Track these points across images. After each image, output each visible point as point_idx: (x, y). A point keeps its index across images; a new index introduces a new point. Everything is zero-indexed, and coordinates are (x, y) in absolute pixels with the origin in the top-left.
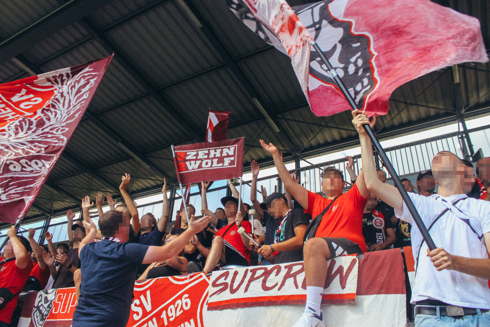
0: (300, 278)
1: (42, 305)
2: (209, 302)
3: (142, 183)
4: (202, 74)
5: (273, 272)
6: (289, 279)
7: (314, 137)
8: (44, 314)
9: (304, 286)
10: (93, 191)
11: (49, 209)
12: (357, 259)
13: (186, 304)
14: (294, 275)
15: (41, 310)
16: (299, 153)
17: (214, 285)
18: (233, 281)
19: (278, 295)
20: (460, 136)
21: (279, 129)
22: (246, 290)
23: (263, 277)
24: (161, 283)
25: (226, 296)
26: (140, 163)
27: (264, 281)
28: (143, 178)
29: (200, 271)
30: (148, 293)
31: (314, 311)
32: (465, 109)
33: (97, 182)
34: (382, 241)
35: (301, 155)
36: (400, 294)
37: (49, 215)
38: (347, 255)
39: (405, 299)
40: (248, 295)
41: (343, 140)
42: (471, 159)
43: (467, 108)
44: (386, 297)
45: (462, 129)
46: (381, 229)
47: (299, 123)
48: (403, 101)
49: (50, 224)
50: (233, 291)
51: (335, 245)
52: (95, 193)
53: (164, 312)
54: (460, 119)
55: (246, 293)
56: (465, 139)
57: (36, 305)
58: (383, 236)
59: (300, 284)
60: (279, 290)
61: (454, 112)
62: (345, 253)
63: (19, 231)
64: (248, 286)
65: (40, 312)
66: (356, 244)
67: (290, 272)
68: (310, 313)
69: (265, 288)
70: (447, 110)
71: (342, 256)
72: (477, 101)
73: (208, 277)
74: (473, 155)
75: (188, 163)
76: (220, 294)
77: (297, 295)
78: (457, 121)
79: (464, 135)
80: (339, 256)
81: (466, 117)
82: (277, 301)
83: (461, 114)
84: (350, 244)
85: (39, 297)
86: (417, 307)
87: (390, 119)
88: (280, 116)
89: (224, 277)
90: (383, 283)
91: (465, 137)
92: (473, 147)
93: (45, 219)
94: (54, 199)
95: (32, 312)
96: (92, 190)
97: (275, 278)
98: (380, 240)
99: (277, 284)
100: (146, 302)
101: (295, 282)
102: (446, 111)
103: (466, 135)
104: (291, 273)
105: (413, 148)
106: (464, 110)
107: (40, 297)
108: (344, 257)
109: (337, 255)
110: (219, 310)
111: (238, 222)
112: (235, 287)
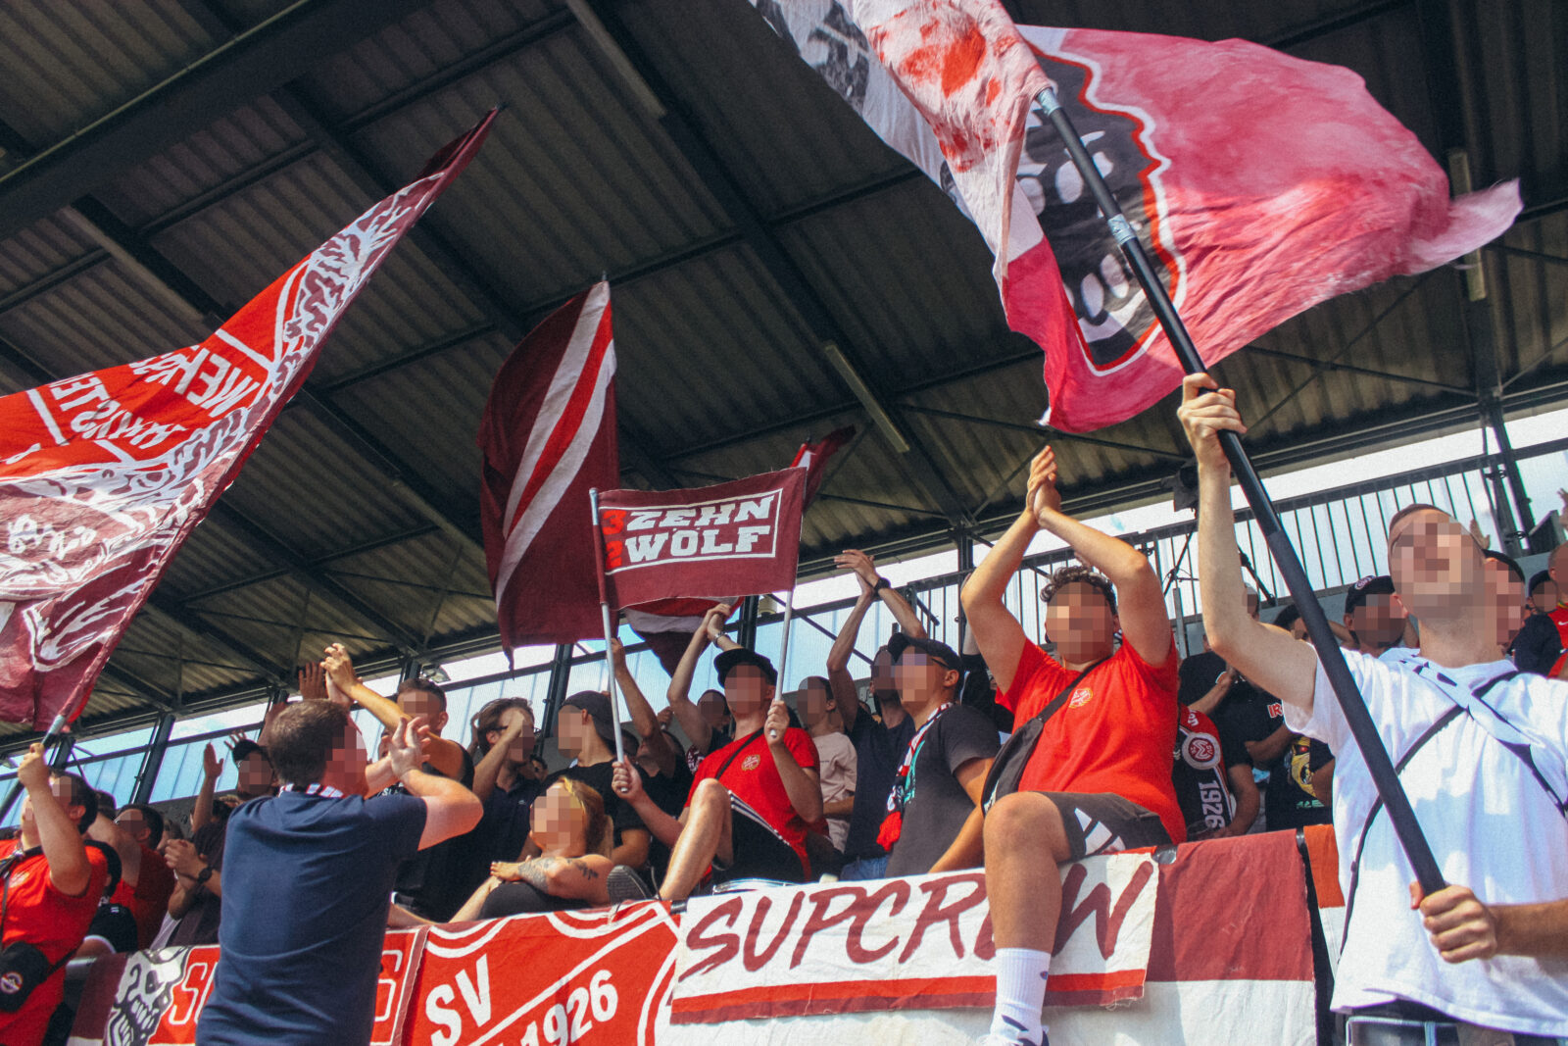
0: (971, 924)
1: (138, 998)
2: (676, 997)
3: (466, 609)
4: (663, 265)
5: (883, 903)
6: (936, 925)
7: (1019, 470)
8: (143, 1027)
9: (985, 949)
10: (309, 635)
11: (167, 690)
12: (1155, 865)
13: (604, 1002)
14: (952, 915)
15: (134, 1015)
16: (970, 519)
17: (694, 941)
18: (754, 931)
19: (901, 977)
20: (1488, 470)
21: (908, 442)
22: (796, 960)
23: (853, 919)
24: (522, 934)
25: (732, 977)
26: (462, 547)
27: (855, 932)
28: (473, 595)
29: (649, 897)
30: (482, 965)
31: (1023, 1028)
32: (1507, 384)
33: (325, 605)
34: (1220, 806)
35: (977, 528)
36: (1295, 978)
37: (170, 709)
38: (1123, 852)
39: (1313, 996)
40: (802, 976)
41: (1111, 478)
42: (1524, 544)
43: (1511, 381)
44: (1251, 988)
45: (1494, 449)
46: (1212, 770)
47: (972, 424)
48: (1303, 354)
49: (171, 738)
50: (753, 963)
51: (1083, 818)
52: (319, 641)
53: (532, 1028)
54: (1488, 417)
55: (797, 968)
56: (1505, 481)
57: (120, 997)
58: (1220, 790)
59: (969, 940)
60: (903, 959)
61: (1472, 394)
62: (1118, 843)
63: (71, 759)
64: (802, 945)
65: (132, 1019)
66: (1150, 813)
67: (939, 902)
68: (1008, 1036)
69: (859, 955)
70: (1448, 386)
71: (1106, 853)
72: (1542, 359)
73: (675, 915)
74: (1531, 532)
75: (630, 543)
76: (712, 972)
77: (960, 978)
78: (1478, 422)
79: (1501, 467)
80: (1098, 852)
81: (1508, 410)
82: (896, 998)
83: (1492, 398)
84: (1134, 814)
85: (132, 973)
86: (1355, 1024)
87: (1265, 413)
88: (911, 401)
89: (726, 918)
90: (1240, 943)
91: (1505, 474)
92: (1531, 505)
93: (155, 721)
94: (184, 657)
95: (105, 1020)
96: (309, 630)
97: (889, 923)
98: (1213, 804)
99: (894, 943)
100: (474, 992)
101: (955, 936)
102: (1440, 388)
103: (1506, 466)
104: (942, 906)
105: (1336, 506)
106: (1501, 388)
107: (136, 972)
108: (1113, 857)
109: (1090, 849)
110: (710, 1023)
111: (773, 733)
112: (760, 949)
